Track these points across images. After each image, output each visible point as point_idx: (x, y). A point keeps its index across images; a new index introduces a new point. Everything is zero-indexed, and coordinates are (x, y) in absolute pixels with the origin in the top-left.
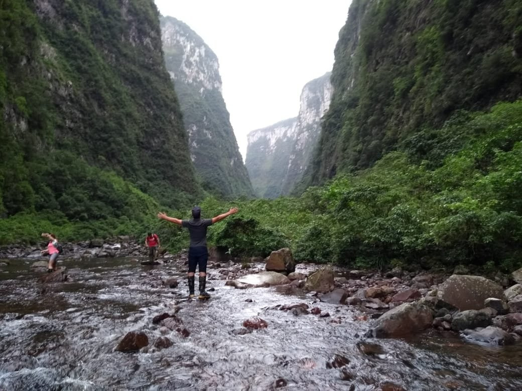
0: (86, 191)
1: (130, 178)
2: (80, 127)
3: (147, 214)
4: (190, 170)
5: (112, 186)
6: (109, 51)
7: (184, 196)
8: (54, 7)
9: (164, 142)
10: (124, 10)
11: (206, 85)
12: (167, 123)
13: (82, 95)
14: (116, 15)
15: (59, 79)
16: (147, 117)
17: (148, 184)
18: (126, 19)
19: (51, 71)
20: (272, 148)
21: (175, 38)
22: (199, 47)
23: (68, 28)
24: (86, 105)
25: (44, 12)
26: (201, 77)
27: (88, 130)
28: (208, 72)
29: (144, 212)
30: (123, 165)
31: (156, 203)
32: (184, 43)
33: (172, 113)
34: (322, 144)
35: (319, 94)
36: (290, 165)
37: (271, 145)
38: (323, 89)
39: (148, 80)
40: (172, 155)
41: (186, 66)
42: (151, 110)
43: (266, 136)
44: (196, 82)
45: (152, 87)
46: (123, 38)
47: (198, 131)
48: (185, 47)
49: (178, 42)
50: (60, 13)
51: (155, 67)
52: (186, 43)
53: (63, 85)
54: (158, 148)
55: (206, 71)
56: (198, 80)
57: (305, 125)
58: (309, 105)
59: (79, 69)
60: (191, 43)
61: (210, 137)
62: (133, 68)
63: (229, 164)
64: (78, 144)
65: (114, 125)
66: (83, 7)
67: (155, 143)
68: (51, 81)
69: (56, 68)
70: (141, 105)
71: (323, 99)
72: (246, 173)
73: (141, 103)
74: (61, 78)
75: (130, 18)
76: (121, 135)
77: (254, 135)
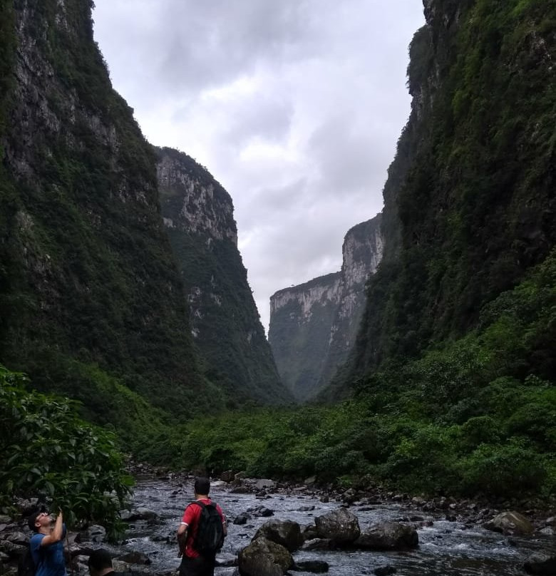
0: (65, 393)
1: (115, 371)
2: (56, 309)
3: (135, 419)
4: (191, 356)
5: (95, 384)
6: (93, 211)
7: (182, 392)
8: (31, 166)
9: (158, 321)
10: (113, 161)
11: (214, 235)
12: (162, 296)
13: (60, 270)
14: (103, 168)
15: (36, 254)
16: (137, 289)
17: (137, 378)
18: (116, 171)
19: (27, 244)
20: (306, 316)
21: (174, 175)
22: (206, 186)
23: (47, 190)
24: (65, 282)
25: (20, 174)
26: (209, 224)
27: (66, 313)
28: (218, 218)
29: (132, 416)
30: (106, 354)
31: (146, 404)
32: (186, 182)
33: (170, 283)
34: (367, 319)
35: (369, 243)
36: (331, 340)
37: (305, 311)
38: (374, 236)
39: (140, 244)
40: (168, 337)
41: (188, 210)
42: (143, 280)
43: (297, 299)
44: (202, 230)
45: (145, 252)
46: (111, 194)
47: (203, 296)
48: (188, 187)
49: (179, 180)
50: (38, 172)
51: (150, 227)
52: (189, 181)
53: (40, 260)
54: (150, 329)
55: (215, 217)
56: (205, 228)
57: (352, 284)
58: (356, 259)
59: (59, 239)
60: (195, 181)
61: (219, 303)
62: (123, 229)
63: (246, 340)
64: (54, 330)
65: (97, 304)
66: (65, 162)
67: (147, 322)
68: (27, 257)
69: (33, 240)
70: (130, 275)
71: (375, 250)
72: (269, 353)
73: (131, 272)
74: (37, 252)
75: (121, 169)
76: (106, 316)
77: (281, 297)
